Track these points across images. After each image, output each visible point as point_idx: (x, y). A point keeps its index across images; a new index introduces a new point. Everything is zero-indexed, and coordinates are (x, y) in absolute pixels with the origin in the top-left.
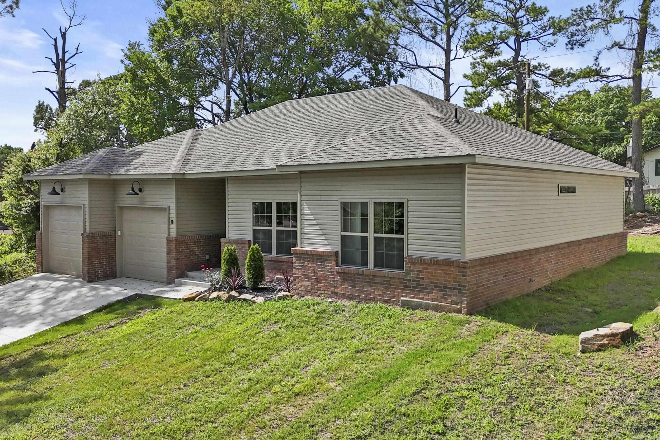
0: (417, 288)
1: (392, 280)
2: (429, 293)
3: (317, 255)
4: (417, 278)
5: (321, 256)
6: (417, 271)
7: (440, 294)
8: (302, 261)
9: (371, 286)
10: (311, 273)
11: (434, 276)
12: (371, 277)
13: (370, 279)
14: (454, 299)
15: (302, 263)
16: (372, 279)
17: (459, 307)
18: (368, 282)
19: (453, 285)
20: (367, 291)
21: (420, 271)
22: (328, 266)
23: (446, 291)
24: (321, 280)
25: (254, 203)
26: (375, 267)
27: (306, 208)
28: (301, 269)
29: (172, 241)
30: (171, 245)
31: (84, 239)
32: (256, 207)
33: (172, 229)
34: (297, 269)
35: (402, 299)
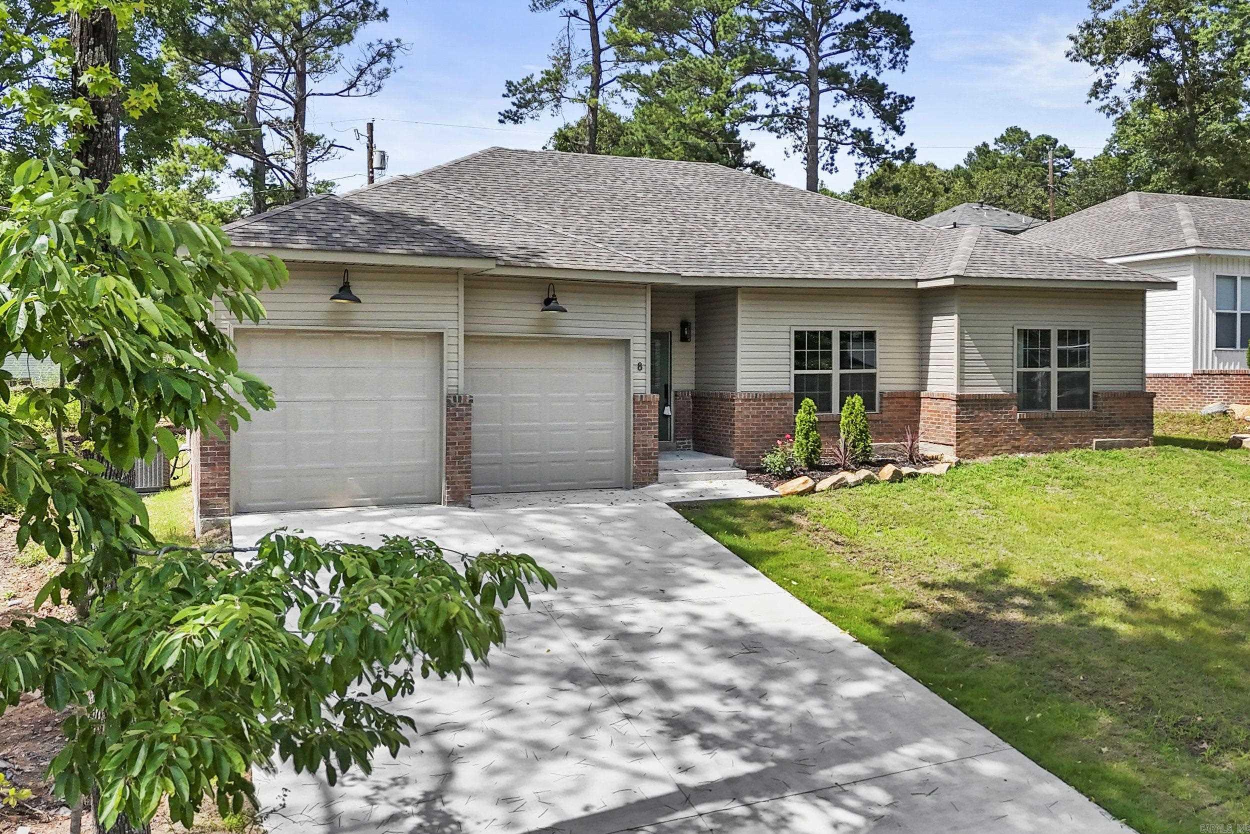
0: (1109, 426)
1: (1081, 421)
2: (1121, 430)
3: (992, 400)
4: (1110, 415)
5: (998, 400)
6: (1110, 407)
7: (1131, 429)
8: (970, 410)
9: (1060, 431)
10: (983, 425)
11: (1125, 410)
12: (1061, 420)
13: (1057, 423)
14: (1144, 432)
15: (971, 413)
16: (1060, 423)
17: (1148, 440)
18: (1055, 427)
19: (1143, 418)
20: (1055, 438)
21: (1113, 407)
22: (1007, 413)
23: (1136, 425)
24: (998, 432)
25: (796, 333)
26: (1059, 408)
27: (967, 337)
28: (968, 422)
29: (650, 402)
30: (647, 411)
31: (457, 410)
32: (800, 339)
33: (642, 381)
34: (963, 422)
35: (1095, 440)
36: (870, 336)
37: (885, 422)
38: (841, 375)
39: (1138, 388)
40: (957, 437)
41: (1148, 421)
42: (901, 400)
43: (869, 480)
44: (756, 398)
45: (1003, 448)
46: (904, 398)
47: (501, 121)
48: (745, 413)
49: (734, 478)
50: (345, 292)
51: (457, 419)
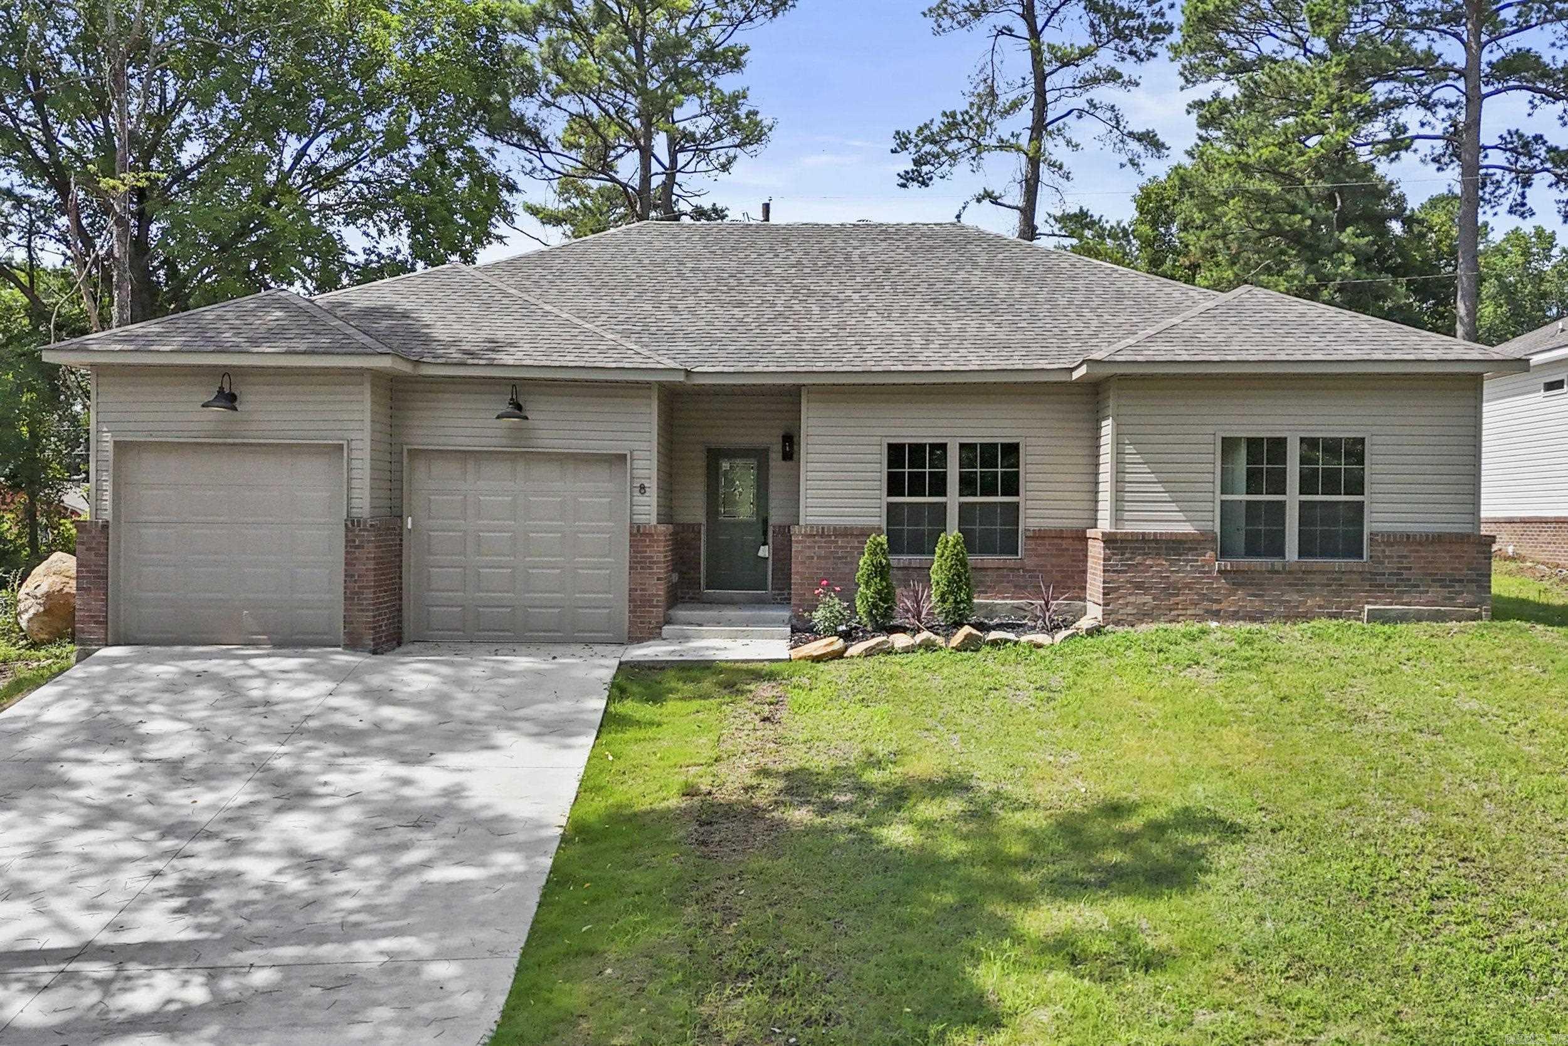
0: (1396, 586)
1: (1345, 577)
2: (1421, 592)
3: (1167, 541)
4: (1399, 568)
6: (1399, 557)
7: (1445, 592)
8: (1127, 555)
9: (1299, 591)
10: (1152, 577)
11: (1431, 562)
12: (1300, 575)
13: (1296, 579)
14: (1469, 598)
15: (1130, 559)
16: (1302, 579)
17: (1477, 610)
18: (1290, 585)
19: (1467, 575)
20: (1288, 602)
21: (1405, 557)
22: (1197, 561)
23: (1453, 586)
24: (1179, 589)
25: (890, 446)
26: (1300, 556)
27: (1130, 449)
28: (1126, 572)
29: (652, 535)
30: (648, 546)
31: (357, 536)
32: (895, 452)
33: (648, 508)
34: (1114, 571)
35: (1367, 607)
36: (1011, 450)
37: (1028, 571)
38: (961, 505)
39: (1466, 529)
40: (1104, 594)
41: (1483, 579)
42: (1056, 541)
43: (928, 646)
44: (823, 533)
45: (1189, 612)
46: (1062, 538)
47: (904, 186)
48: (808, 553)
49: (772, 638)
50: (228, 399)
51: (357, 547)
